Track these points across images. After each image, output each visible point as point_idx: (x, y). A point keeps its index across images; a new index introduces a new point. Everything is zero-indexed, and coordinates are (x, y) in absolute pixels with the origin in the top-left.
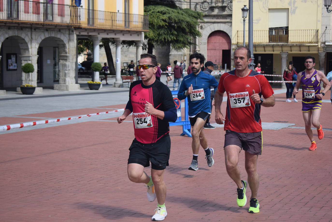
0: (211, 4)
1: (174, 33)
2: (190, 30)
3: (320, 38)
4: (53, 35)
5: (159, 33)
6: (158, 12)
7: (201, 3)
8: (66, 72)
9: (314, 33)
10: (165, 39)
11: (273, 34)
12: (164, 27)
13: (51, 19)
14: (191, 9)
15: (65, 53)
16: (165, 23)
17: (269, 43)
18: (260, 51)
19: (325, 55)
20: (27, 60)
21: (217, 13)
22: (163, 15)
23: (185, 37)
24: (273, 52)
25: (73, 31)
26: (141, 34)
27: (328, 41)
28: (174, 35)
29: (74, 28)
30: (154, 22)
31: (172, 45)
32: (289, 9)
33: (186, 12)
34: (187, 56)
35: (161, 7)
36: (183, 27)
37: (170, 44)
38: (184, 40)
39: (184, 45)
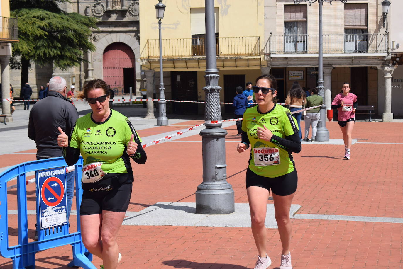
0: (107, 7)
1: (57, 45)
2: (80, 41)
5: (36, 46)
6: (34, 17)
7: (93, 6)
9: (254, 41)
10: (45, 54)
11: (198, 44)
12: (43, 37)
14: (80, 13)
16: (44, 32)
21: (115, 20)
22: (41, 21)
23: (72, 51)
26: (8, 45)
27: (273, 52)
28: (57, 49)
30: (28, 31)
31: (55, 63)
32: (218, 8)
33: (73, 18)
34: (76, 77)
35: (38, 11)
36: (70, 37)
37: (52, 62)
38: (71, 56)
39: (72, 62)
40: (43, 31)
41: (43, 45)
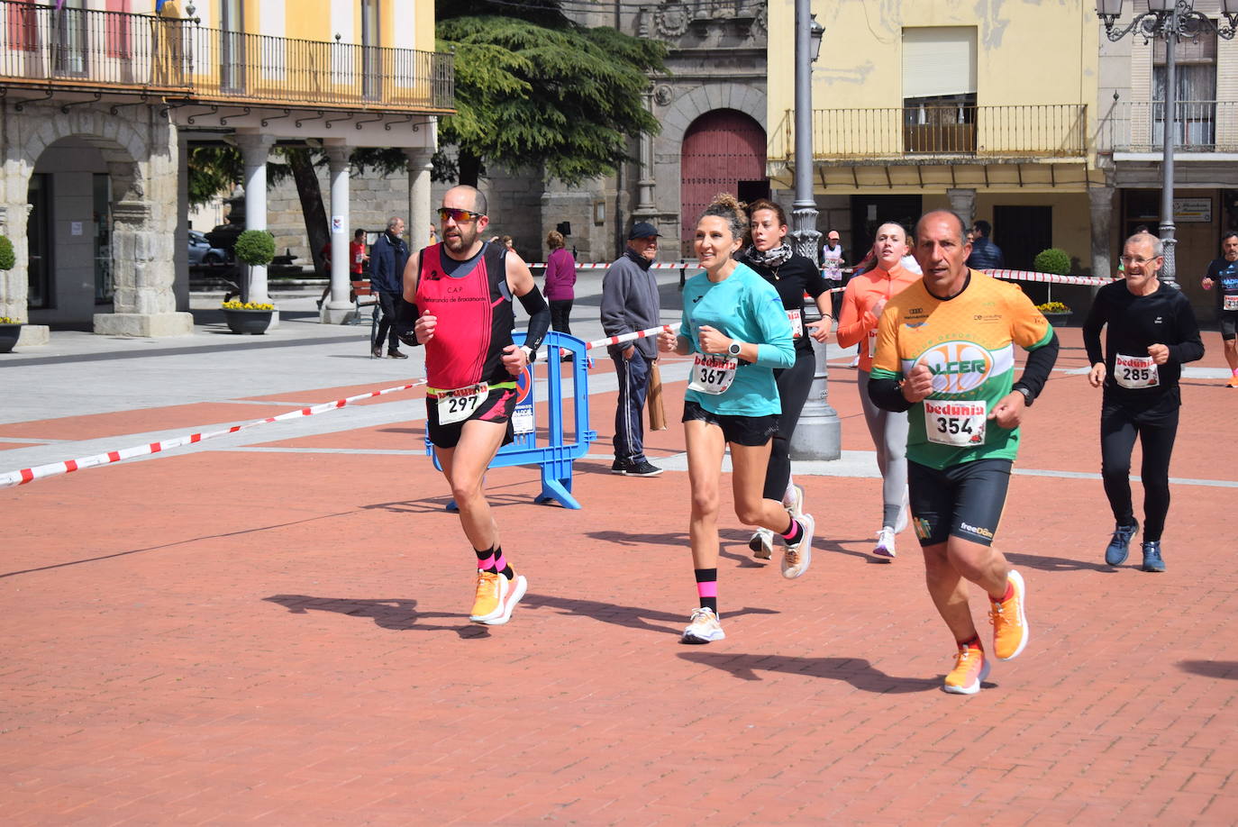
0: (696, 11)
1: (555, 117)
2: (616, 106)
3: (1095, 138)
4: (88, 128)
5: (501, 118)
6: (496, 41)
7: (659, 7)
8: (141, 266)
9: (1070, 118)
10: (522, 141)
11: (920, 123)
12: (519, 95)
13: (80, 69)
14: (622, 30)
15: (137, 196)
16: (522, 82)
17: (904, 154)
18: (873, 185)
19: (1113, 201)
21: (718, 46)
22: (513, 54)
23: (596, 133)
24: (919, 187)
25: (164, 114)
26: (427, 123)
27: (1121, 148)
28: (554, 128)
29: (167, 100)
30: (479, 80)
31: (549, 166)
32: (977, 26)
33: (602, 43)
34: (606, 204)
35: (507, 25)
36: (590, 96)
37: (541, 162)
38: (593, 147)
39: (595, 162)
40: (517, 79)
41: (518, 117)
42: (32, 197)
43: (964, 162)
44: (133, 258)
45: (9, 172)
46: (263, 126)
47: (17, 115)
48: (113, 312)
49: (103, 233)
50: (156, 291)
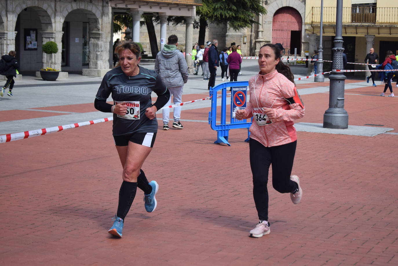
1: (233, 8)
4: (82, 7)
5: (215, 7)
8: (98, 53)
10: (221, 15)
11: (357, 12)
15: (97, 30)
17: (351, 23)
20: (49, 38)
23: (246, 14)
24: (355, 34)
25: (107, 3)
26: (193, 8)
28: (232, 11)
31: (229, 24)
34: (247, 37)
37: (227, 23)
38: (245, 18)
39: (245, 23)
41: (220, 7)
42: (63, 29)
43: (371, 26)
44: (96, 50)
45: (57, 21)
46: (139, 8)
47: (60, 2)
48: (89, 68)
49: (86, 42)
50: (103, 62)
